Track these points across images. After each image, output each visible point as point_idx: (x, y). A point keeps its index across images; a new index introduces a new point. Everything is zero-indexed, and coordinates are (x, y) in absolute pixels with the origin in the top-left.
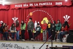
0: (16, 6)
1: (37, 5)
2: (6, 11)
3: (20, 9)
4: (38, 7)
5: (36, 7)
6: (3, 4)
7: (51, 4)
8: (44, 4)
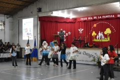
0: (82, 19)
1: (101, 17)
2: (73, 24)
3: (85, 21)
4: (102, 20)
5: (100, 20)
6: (71, 18)
7: (114, 16)
8: (107, 17)
